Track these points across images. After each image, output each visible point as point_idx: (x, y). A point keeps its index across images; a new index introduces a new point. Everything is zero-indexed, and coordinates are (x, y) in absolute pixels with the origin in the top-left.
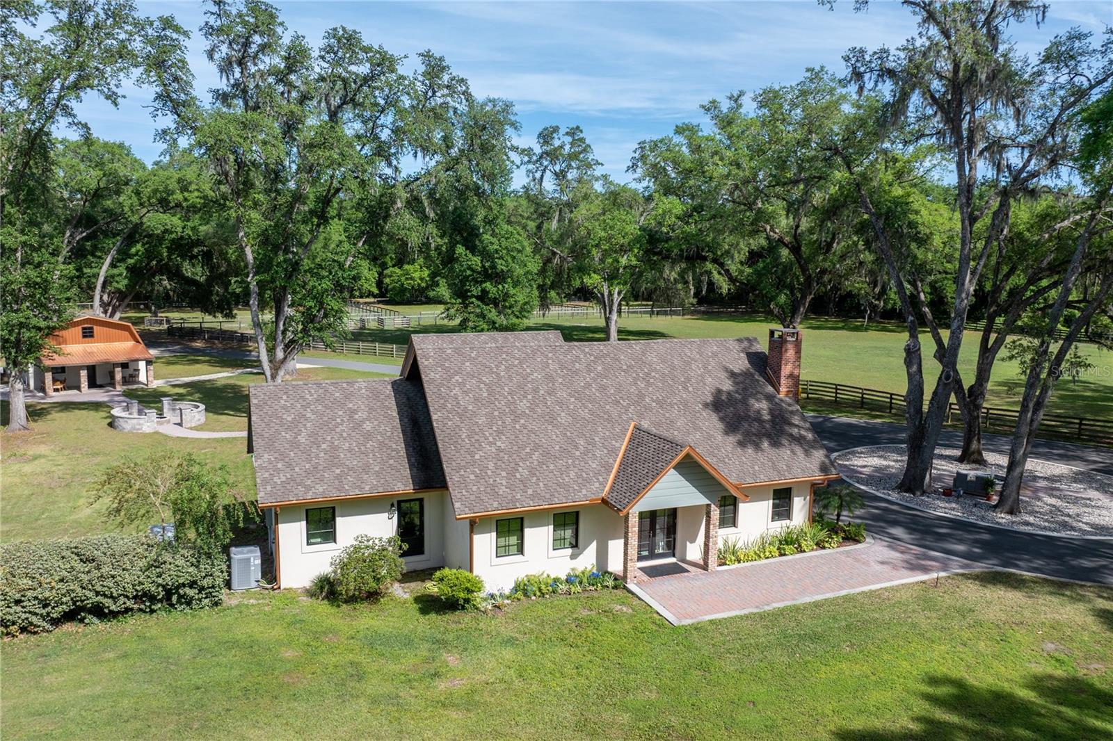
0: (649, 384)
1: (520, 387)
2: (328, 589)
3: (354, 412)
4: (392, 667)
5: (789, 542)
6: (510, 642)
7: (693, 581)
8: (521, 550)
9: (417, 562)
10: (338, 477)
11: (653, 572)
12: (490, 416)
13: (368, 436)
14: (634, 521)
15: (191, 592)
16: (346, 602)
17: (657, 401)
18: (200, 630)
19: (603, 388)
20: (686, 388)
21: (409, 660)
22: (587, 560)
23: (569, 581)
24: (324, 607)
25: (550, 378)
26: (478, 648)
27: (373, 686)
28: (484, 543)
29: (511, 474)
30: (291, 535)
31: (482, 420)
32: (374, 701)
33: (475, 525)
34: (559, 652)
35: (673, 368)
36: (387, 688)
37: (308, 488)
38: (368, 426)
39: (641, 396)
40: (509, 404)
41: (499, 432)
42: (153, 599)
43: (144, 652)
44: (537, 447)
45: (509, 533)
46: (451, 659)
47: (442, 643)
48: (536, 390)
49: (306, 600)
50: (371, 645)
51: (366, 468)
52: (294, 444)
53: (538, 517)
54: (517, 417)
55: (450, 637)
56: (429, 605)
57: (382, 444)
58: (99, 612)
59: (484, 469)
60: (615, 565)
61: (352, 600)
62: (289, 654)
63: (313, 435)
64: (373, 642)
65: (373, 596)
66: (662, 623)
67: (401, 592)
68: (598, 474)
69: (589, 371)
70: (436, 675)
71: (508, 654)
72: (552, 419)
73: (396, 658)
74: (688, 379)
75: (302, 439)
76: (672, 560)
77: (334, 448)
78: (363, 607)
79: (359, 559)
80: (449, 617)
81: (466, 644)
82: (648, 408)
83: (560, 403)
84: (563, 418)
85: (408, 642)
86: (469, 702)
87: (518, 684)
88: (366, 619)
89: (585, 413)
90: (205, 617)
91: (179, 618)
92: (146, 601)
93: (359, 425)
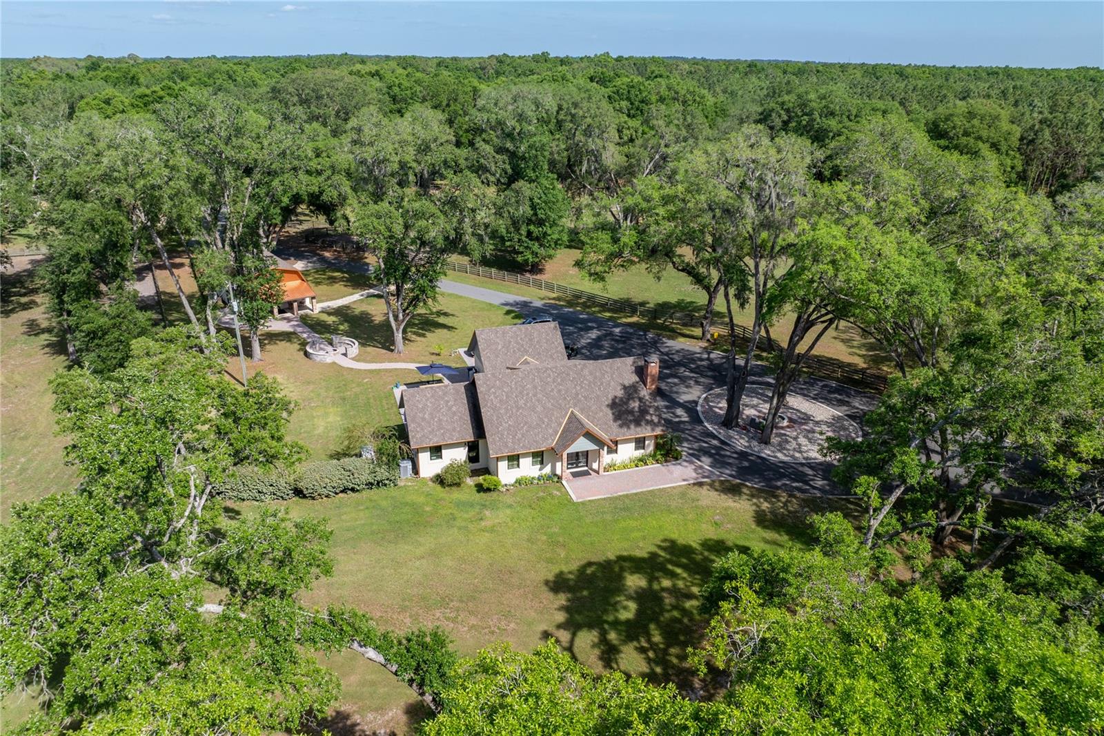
0: (582, 387)
1: (521, 393)
2: (440, 480)
3: (448, 402)
4: (466, 516)
5: (642, 460)
6: (510, 506)
7: (592, 480)
8: (518, 466)
9: (476, 466)
10: (442, 434)
11: (575, 475)
12: (506, 409)
13: (454, 414)
14: (565, 456)
15: (387, 482)
16: (448, 486)
17: (585, 397)
18: (392, 497)
19: (559, 391)
20: (600, 389)
21: (472, 513)
22: (547, 470)
23: (539, 479)
24: (439, 487)
25: (535, 387)
26: (497, 508)
27: (459, 523)
28: (503, 465)
29: (514, 437)
30: (424, 458)
31: (502, 411)
32: (460, 528)
33: (498, 459)
34: (527, 511)
35: (595, 377)
36: (463, 524)
37: (431, 440)
38: (454, 409)
39: (577, 394)
40: (515, 402)
41: (510, 417)
42: (372, 484)
43: (374, 507)
44: (526, 423)
45: (513, 460)
46: (487, 513)
47: (484, 506)
48: (528, 394)
49: (430, 483)
50: (458, 506)
51: (454, 430)
52: (423, 419)
53: (525, 455)
54: (518, 408)
55: (487, 503)
56: (480, 488)
57: (461, 418)
58: (353, 490)
59: (502, 435)
60: (558, 472)
61: (450, 486)
62: (428, 509)
63: (431, 414)
64: (460, 504)
65: (458, 485)
66: (570, 500)
67: (470, 482)
68: (551, 435)
69: (554, 382)
70: (481, 519)
71: (508, 511)
72: (533, 409)
73: (467, 512)
74: (602, 384)
75: (426, 416)
76: (586, 468)
77: (440, 420)
78: (454, 488)
79: (452, 469)
80: (488, 494)
81: (493, 507)
82: (579, 401)
83: (538, 401)
84: (539, 409)
85: (472, 506)
86: (492, 530)
87: (510, 524)
88: (456, 494)
89: (549, 405)
90: (392, 491)
91: (383, 490)
92: (370, 485)
93: (450, 408)
